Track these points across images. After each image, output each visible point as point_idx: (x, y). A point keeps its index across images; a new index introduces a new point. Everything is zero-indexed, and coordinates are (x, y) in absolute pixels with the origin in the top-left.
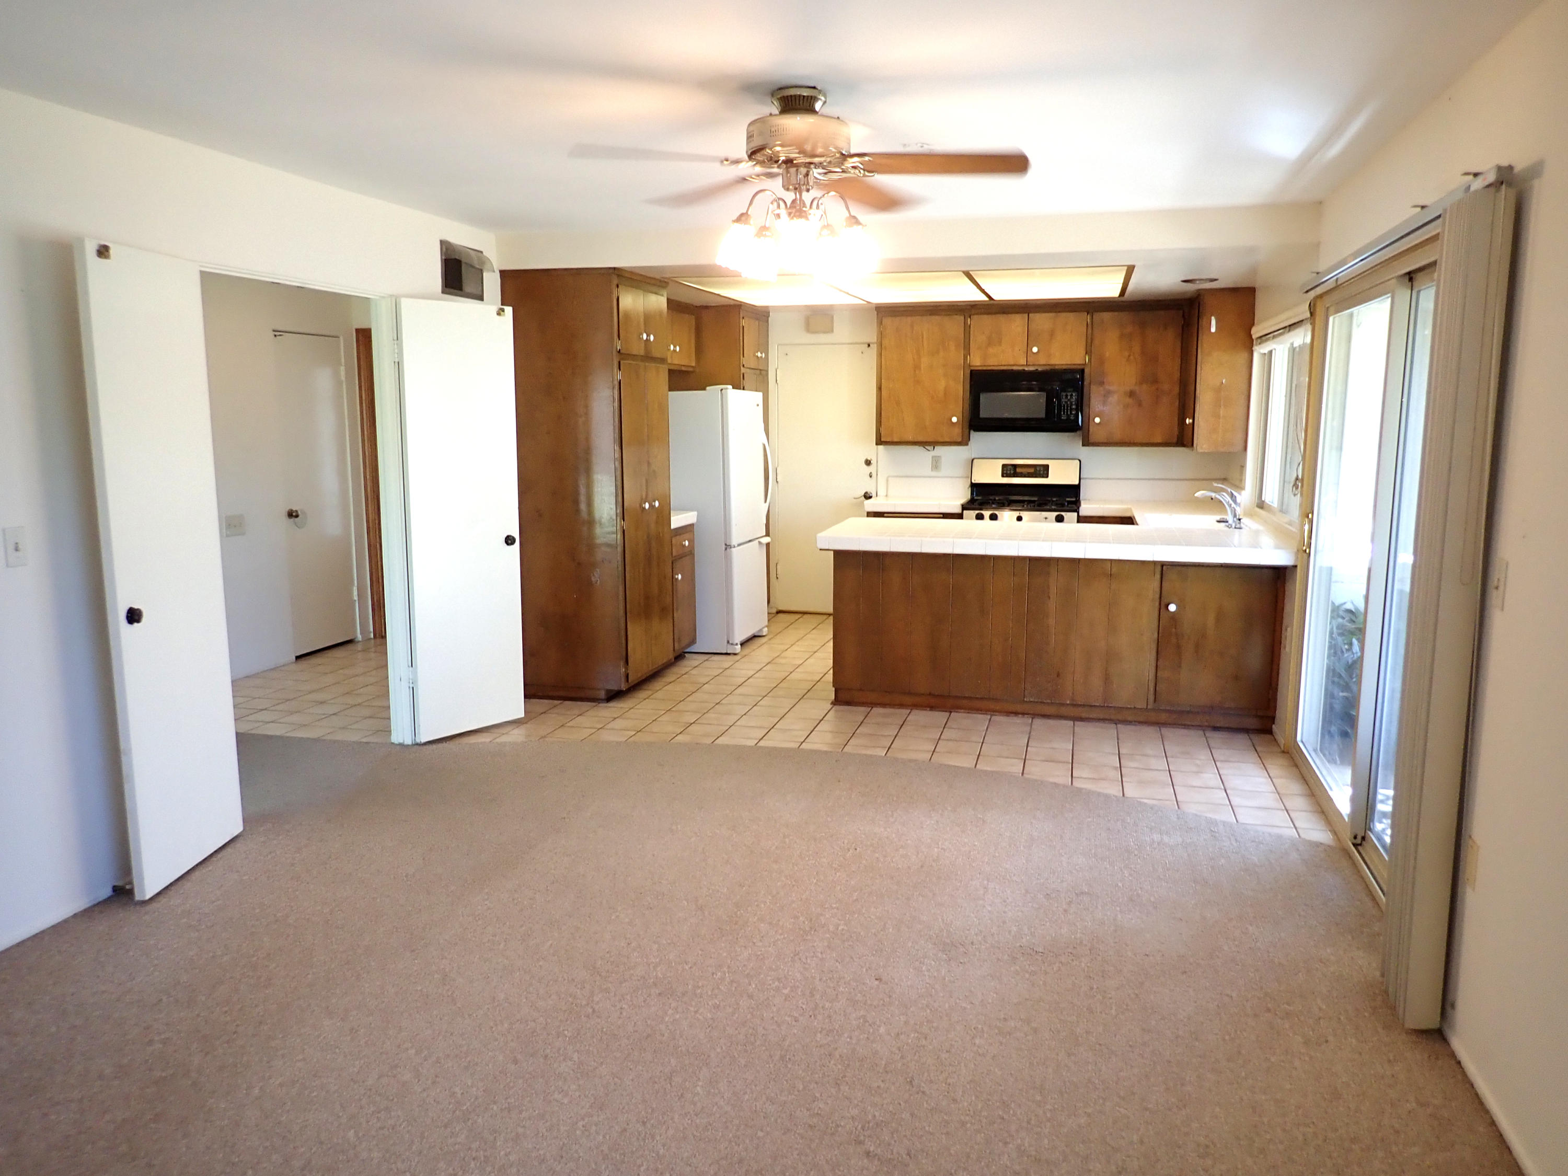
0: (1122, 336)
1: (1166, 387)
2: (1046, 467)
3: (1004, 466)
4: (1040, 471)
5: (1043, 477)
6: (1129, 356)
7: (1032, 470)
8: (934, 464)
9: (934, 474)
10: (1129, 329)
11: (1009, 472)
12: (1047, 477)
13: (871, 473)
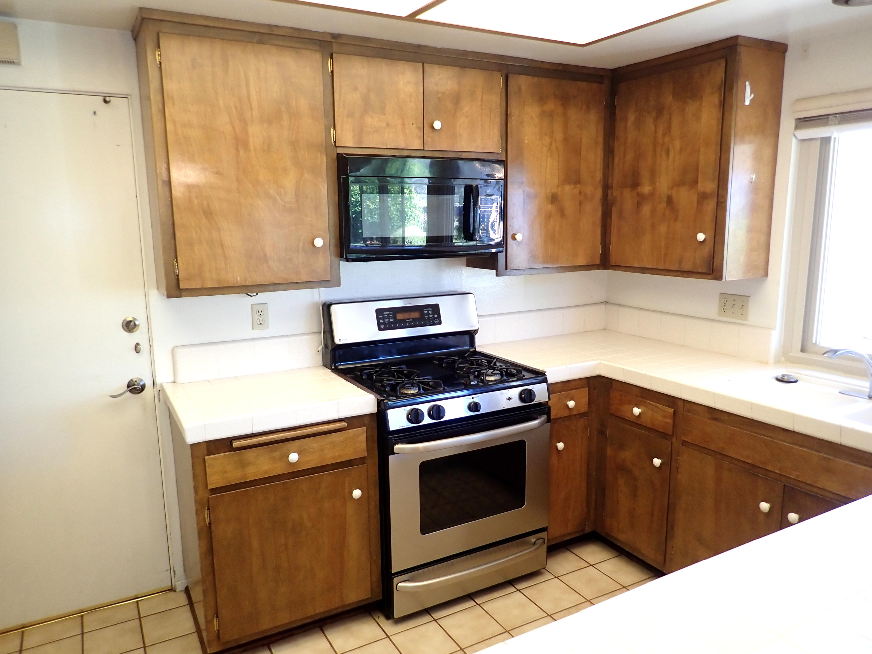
0: (543, 114)
1: (589, 190)
2: (436, 308)
3: (379, 312)
4: (428, 314)
5: (434, 324)
6: (551, 144)
7: (416, 315)
8: (256, 317)
9: (257, 333)
10: (550, 106)
11: (386, 321)
12: (440, 323)
13: (138, 344)
